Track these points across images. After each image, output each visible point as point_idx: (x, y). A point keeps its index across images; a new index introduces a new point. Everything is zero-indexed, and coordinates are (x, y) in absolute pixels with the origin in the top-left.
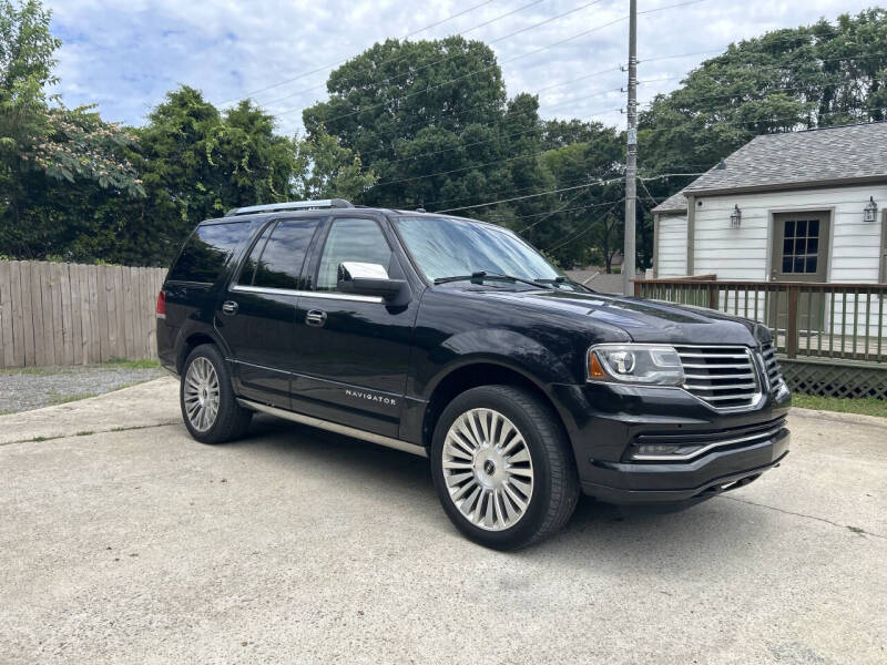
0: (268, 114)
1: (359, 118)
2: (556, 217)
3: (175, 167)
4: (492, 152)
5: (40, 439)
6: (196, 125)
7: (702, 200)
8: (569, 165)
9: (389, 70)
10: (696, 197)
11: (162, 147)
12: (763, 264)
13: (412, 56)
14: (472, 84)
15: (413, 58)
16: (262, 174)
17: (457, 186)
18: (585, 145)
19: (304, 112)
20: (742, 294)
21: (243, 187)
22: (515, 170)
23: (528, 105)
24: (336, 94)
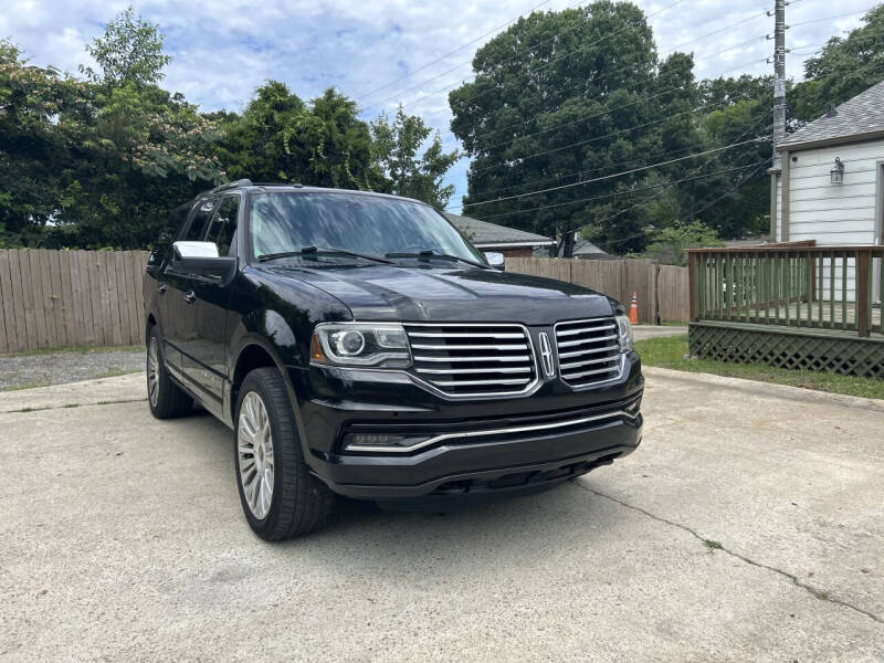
0: (350, 100)
1: (502, 95)
2: (717, 183)
3: (259, 158)
4: (640, 118)
5: (28, 410)
6: (277, 117)
7: (796, 155)
8: (733, 125)
9: (533, 42)
10: (791, 152)
11: (246, 141)
12: (871, 226)
13: (554, 28)
14: (617, 49)
15: (556, 29)
16: (340, 159)
17: (601, 158)
18: (754, 103)
19: (450, 95)
20: (839, 261)
21: (320, 174)
22: (666, 136)
23: (682, 64)
24: (481, 73)
